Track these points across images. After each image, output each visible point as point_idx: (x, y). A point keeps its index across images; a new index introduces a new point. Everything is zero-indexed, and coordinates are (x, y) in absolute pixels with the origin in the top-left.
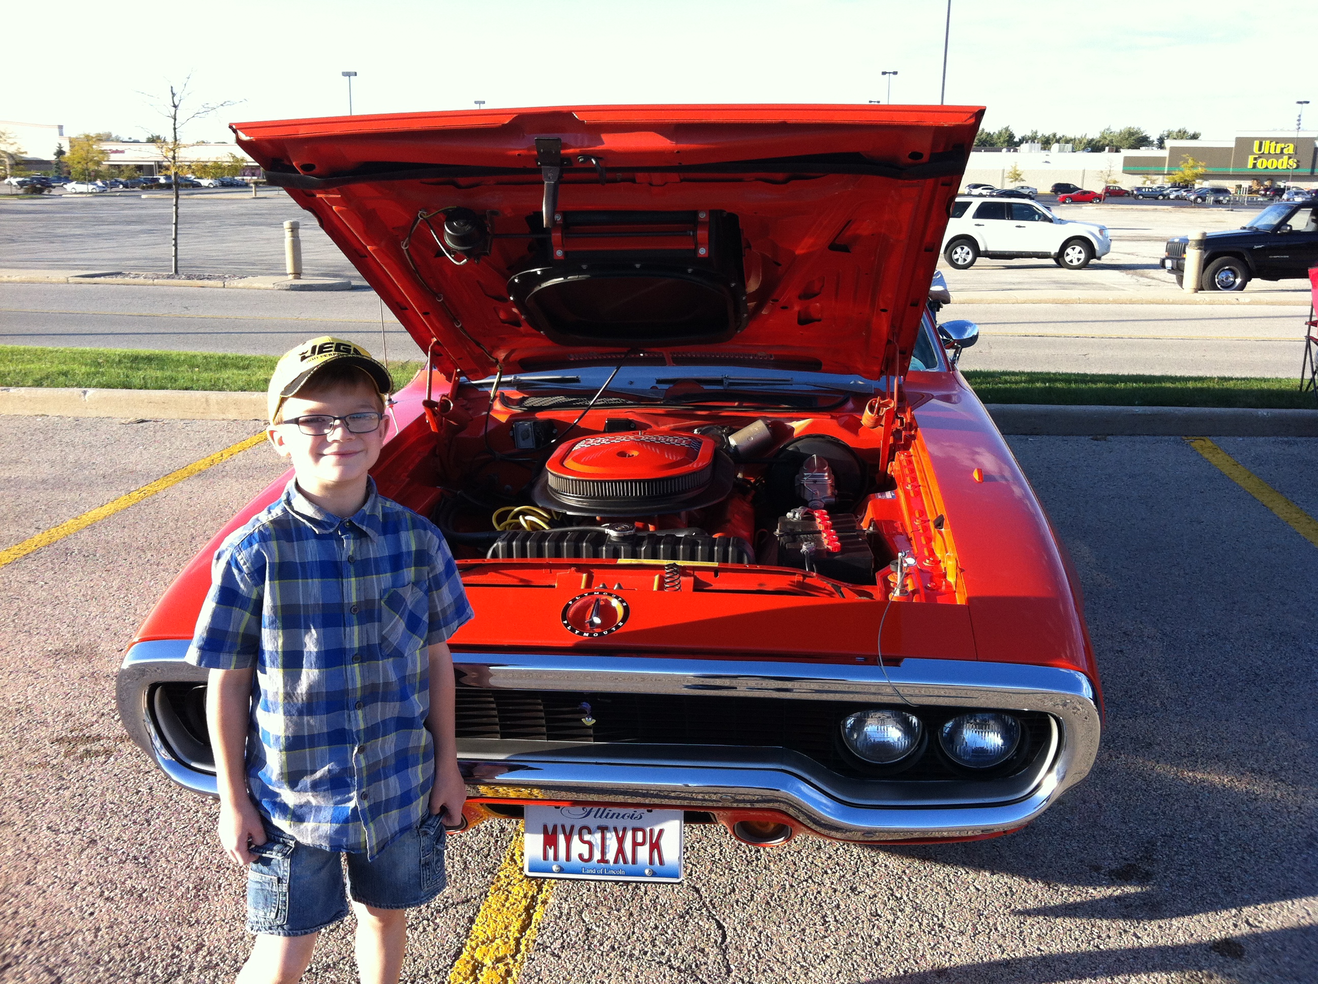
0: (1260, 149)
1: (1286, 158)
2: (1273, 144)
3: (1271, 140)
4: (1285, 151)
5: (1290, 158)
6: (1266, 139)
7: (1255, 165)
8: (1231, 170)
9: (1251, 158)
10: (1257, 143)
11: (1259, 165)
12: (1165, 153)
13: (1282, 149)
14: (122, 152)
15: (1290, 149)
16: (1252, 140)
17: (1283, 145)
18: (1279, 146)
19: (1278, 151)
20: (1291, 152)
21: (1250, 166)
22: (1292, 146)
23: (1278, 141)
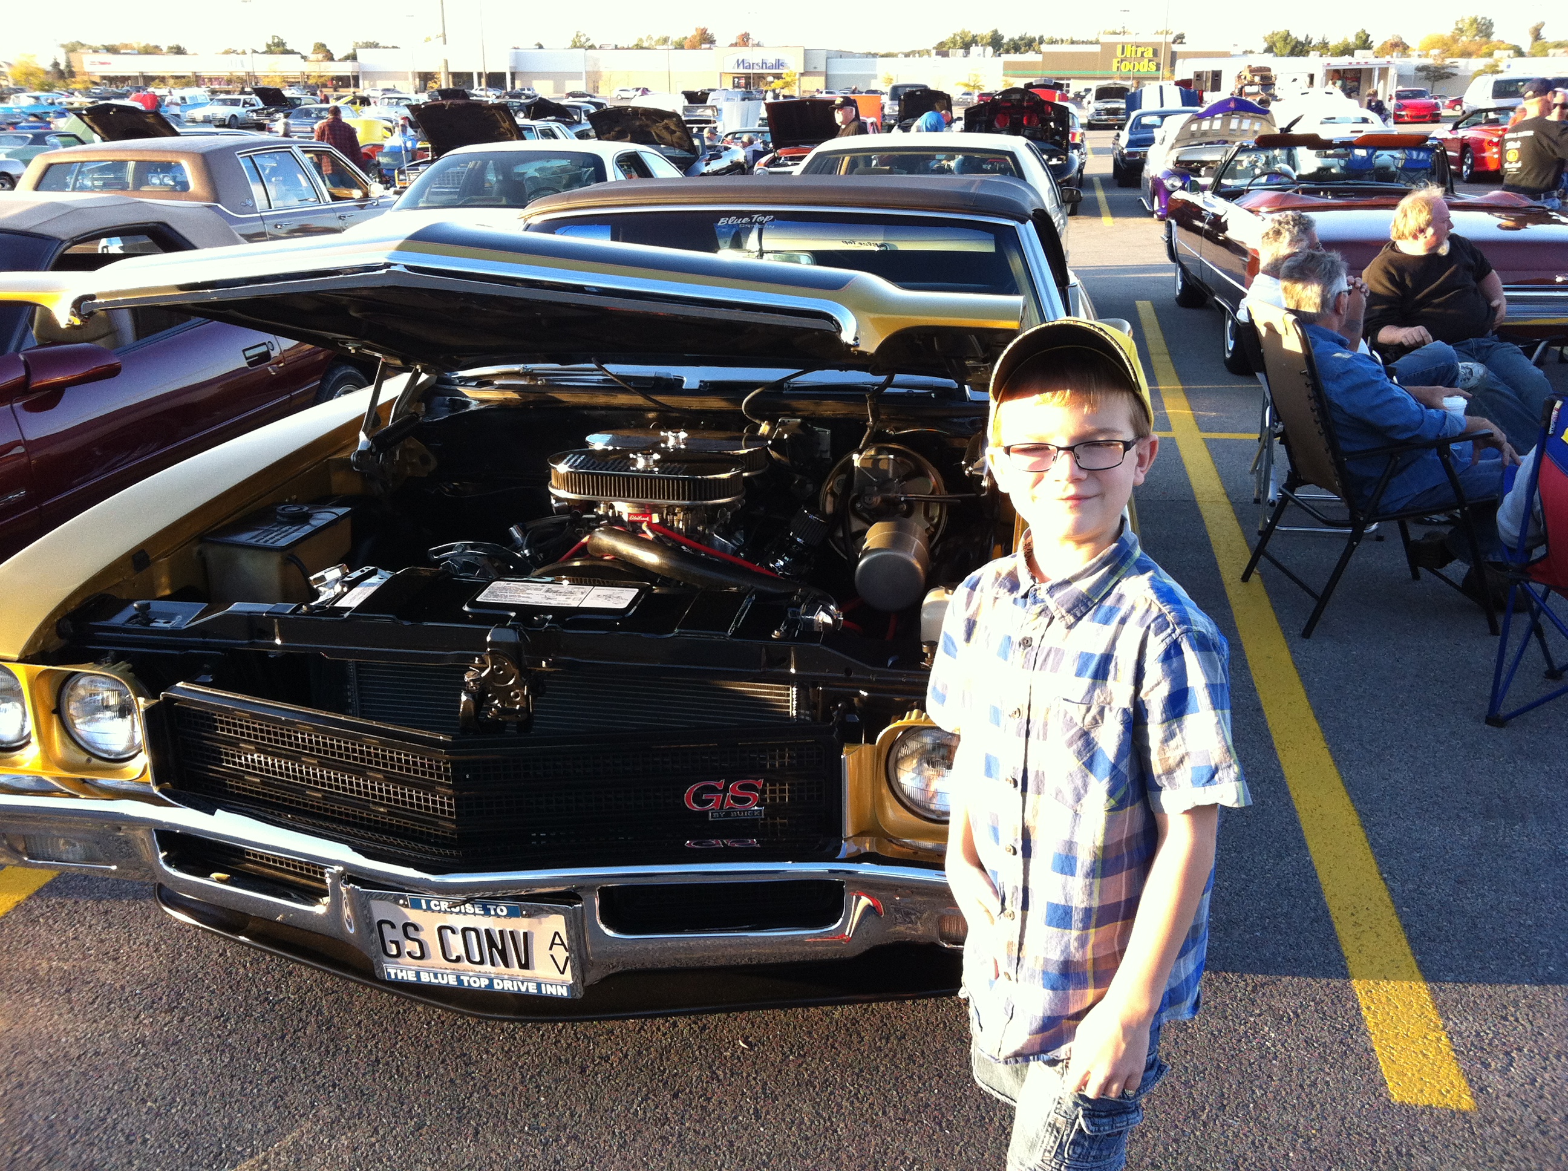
0: (1122, 53)
1: (1146, 61)
2: (1134, 48)
3: (1133, 44)
4: (1145, 55)
5: (1150, 61)
6: (1127, 43)
7: (1119, 69)
8: (1098, 73)
9: (1115, 61)
10: (1119, 48)
11: (1122, 68)
12: (1038, 58)
13: (1142, 53)
14: (111, 63)
15: (1149, 53)
16: (1113, 45)
17: (1142, 49)
18: (1140, 50)
19: (1139, 55)
20: (1151, 55)
21: (1115, 69)
22: (1151, 51)
23: (1138, 45)
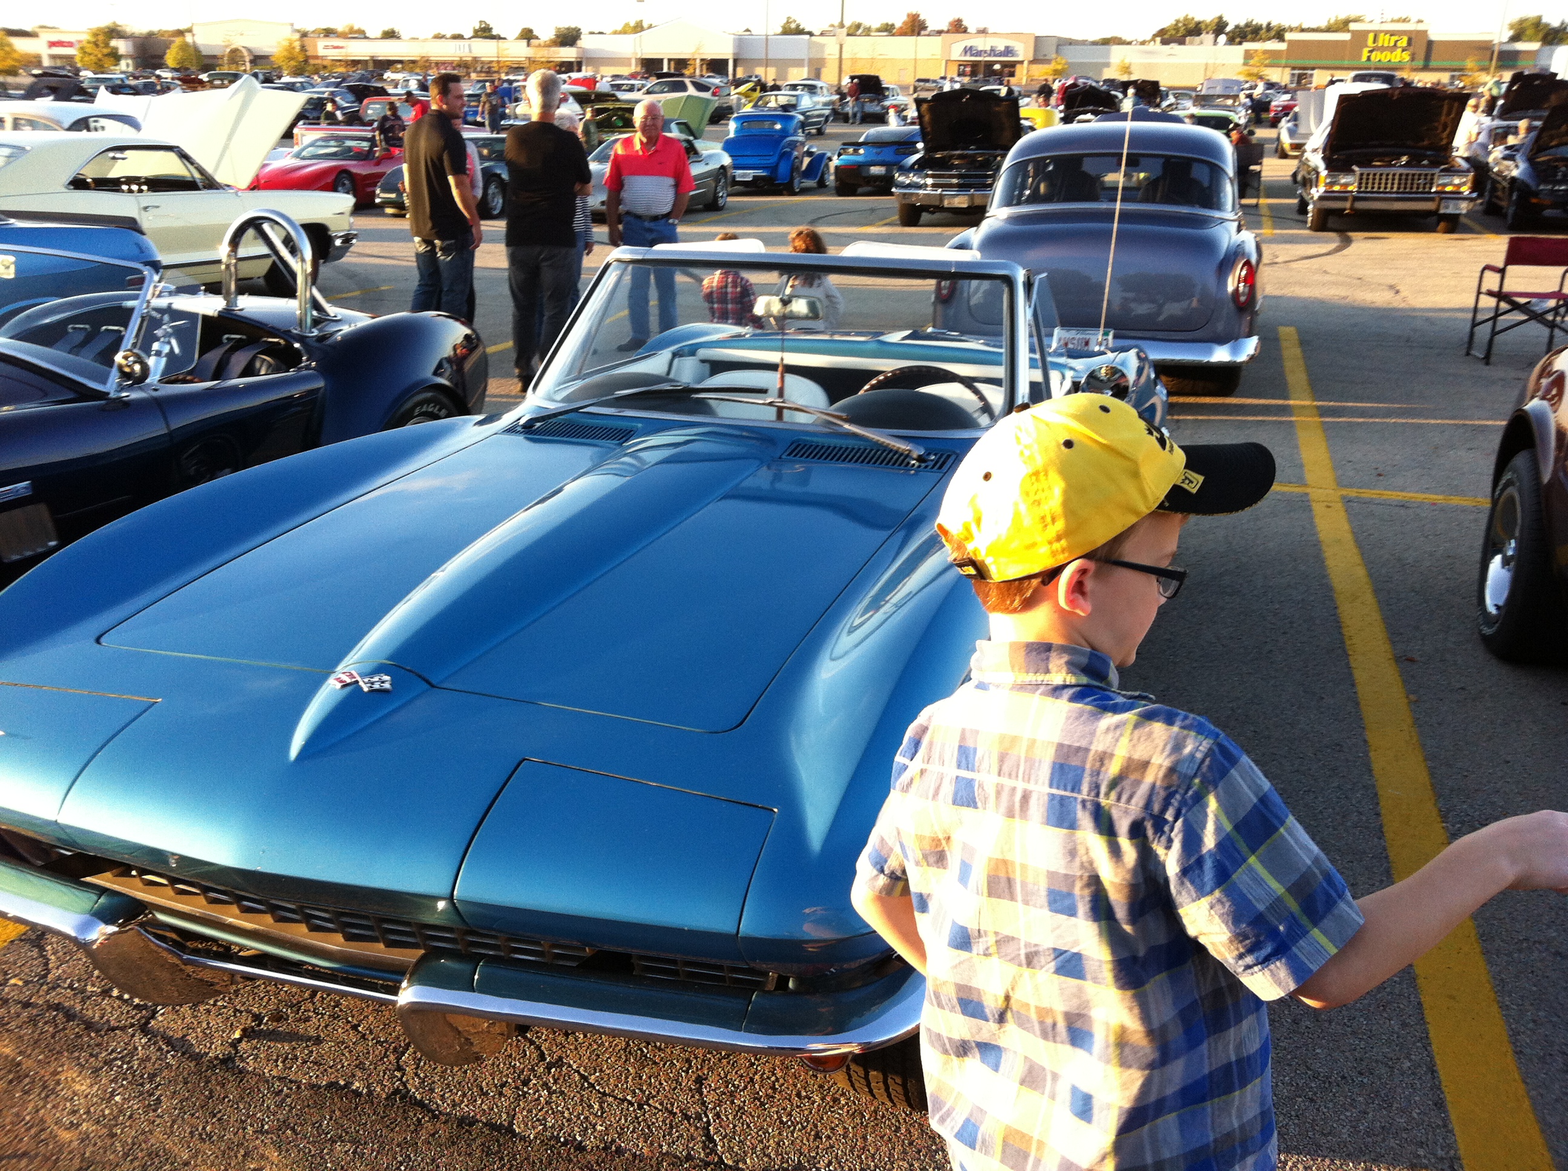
0: (1375, 41)
1: (1399, 50)
2: (1388, 36)
3: (1386, 32)
4: (1399, 44)
6: (1382, 31)
7: (1369, 58)
8: (1346, 63)
9: (1366, 51)
10: (1371, 36)
11: (1373, 57)
12: (1283, 46)
13: (1396, 42)
14: (342, 48)
15: (1404, 42)
16: (1368, 33)
17: (1397, 38)
18: (1393, 39)
19: (1392, 44)
20: (1405, 44)
21: (1364, 58)
22: (1404, 39)
23: (1392, 33)
